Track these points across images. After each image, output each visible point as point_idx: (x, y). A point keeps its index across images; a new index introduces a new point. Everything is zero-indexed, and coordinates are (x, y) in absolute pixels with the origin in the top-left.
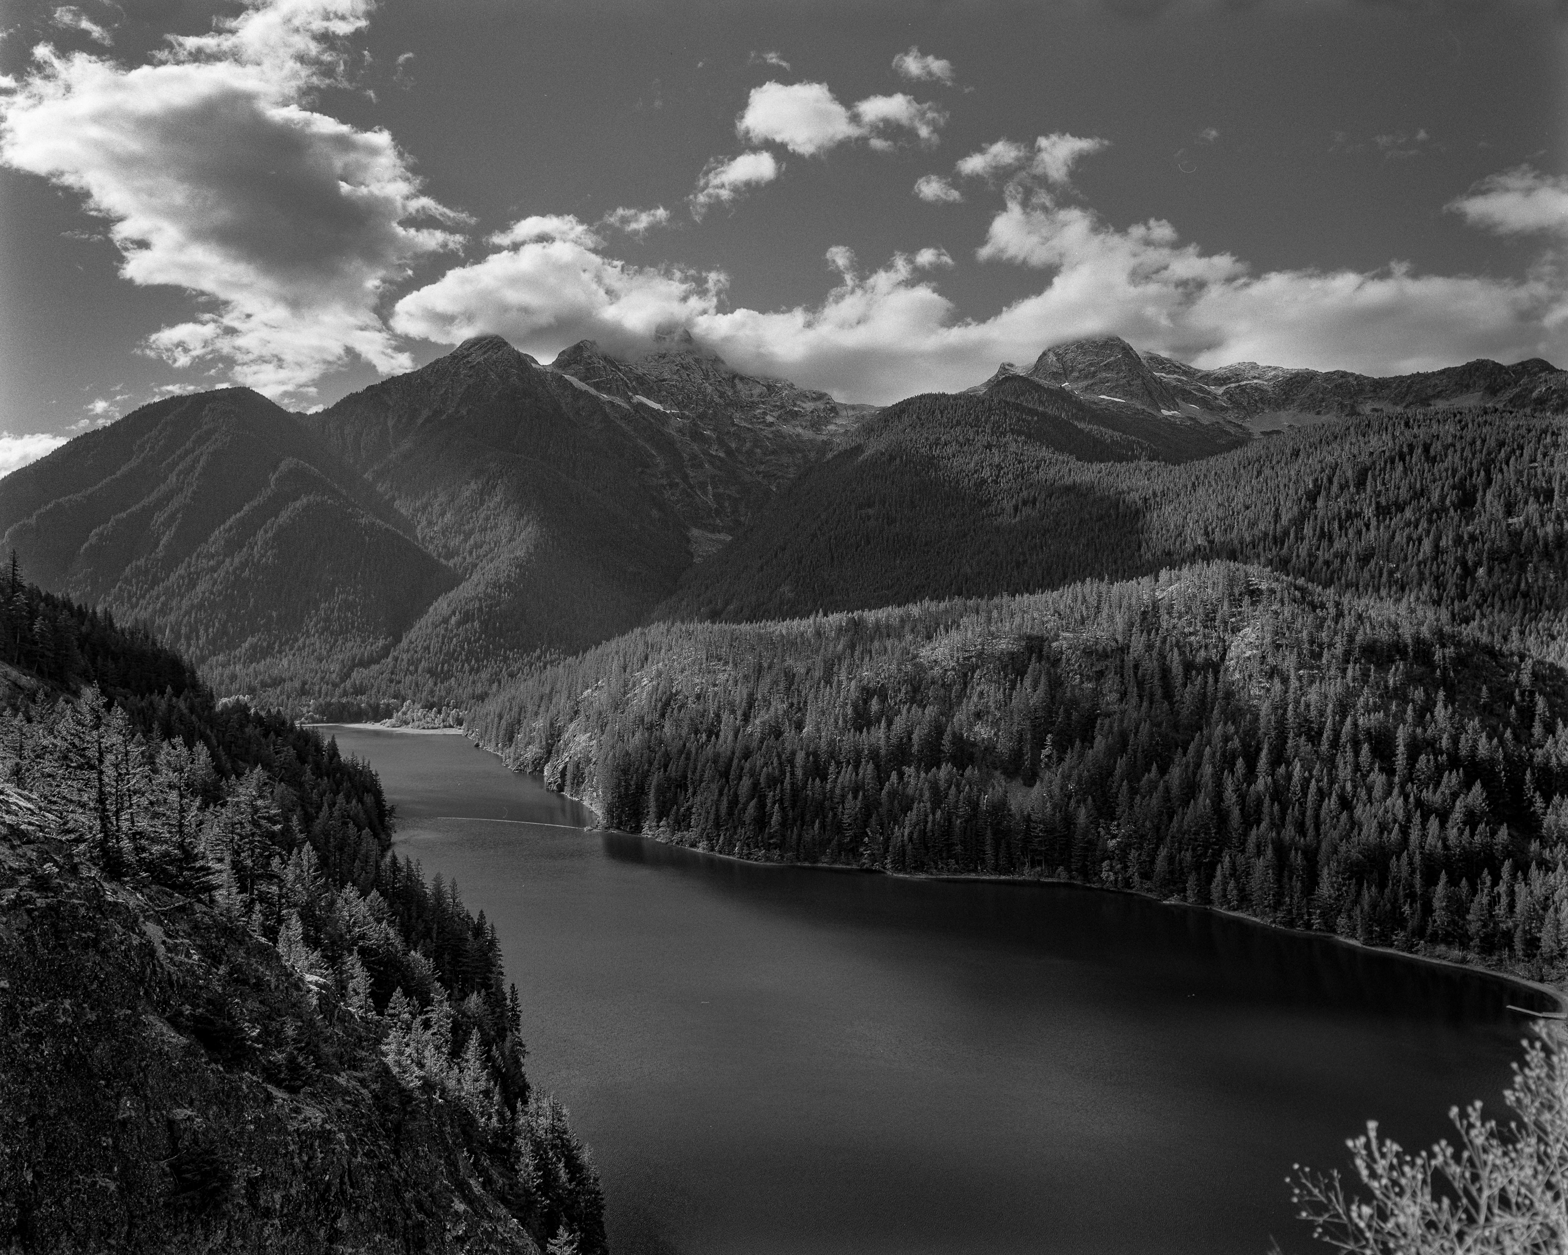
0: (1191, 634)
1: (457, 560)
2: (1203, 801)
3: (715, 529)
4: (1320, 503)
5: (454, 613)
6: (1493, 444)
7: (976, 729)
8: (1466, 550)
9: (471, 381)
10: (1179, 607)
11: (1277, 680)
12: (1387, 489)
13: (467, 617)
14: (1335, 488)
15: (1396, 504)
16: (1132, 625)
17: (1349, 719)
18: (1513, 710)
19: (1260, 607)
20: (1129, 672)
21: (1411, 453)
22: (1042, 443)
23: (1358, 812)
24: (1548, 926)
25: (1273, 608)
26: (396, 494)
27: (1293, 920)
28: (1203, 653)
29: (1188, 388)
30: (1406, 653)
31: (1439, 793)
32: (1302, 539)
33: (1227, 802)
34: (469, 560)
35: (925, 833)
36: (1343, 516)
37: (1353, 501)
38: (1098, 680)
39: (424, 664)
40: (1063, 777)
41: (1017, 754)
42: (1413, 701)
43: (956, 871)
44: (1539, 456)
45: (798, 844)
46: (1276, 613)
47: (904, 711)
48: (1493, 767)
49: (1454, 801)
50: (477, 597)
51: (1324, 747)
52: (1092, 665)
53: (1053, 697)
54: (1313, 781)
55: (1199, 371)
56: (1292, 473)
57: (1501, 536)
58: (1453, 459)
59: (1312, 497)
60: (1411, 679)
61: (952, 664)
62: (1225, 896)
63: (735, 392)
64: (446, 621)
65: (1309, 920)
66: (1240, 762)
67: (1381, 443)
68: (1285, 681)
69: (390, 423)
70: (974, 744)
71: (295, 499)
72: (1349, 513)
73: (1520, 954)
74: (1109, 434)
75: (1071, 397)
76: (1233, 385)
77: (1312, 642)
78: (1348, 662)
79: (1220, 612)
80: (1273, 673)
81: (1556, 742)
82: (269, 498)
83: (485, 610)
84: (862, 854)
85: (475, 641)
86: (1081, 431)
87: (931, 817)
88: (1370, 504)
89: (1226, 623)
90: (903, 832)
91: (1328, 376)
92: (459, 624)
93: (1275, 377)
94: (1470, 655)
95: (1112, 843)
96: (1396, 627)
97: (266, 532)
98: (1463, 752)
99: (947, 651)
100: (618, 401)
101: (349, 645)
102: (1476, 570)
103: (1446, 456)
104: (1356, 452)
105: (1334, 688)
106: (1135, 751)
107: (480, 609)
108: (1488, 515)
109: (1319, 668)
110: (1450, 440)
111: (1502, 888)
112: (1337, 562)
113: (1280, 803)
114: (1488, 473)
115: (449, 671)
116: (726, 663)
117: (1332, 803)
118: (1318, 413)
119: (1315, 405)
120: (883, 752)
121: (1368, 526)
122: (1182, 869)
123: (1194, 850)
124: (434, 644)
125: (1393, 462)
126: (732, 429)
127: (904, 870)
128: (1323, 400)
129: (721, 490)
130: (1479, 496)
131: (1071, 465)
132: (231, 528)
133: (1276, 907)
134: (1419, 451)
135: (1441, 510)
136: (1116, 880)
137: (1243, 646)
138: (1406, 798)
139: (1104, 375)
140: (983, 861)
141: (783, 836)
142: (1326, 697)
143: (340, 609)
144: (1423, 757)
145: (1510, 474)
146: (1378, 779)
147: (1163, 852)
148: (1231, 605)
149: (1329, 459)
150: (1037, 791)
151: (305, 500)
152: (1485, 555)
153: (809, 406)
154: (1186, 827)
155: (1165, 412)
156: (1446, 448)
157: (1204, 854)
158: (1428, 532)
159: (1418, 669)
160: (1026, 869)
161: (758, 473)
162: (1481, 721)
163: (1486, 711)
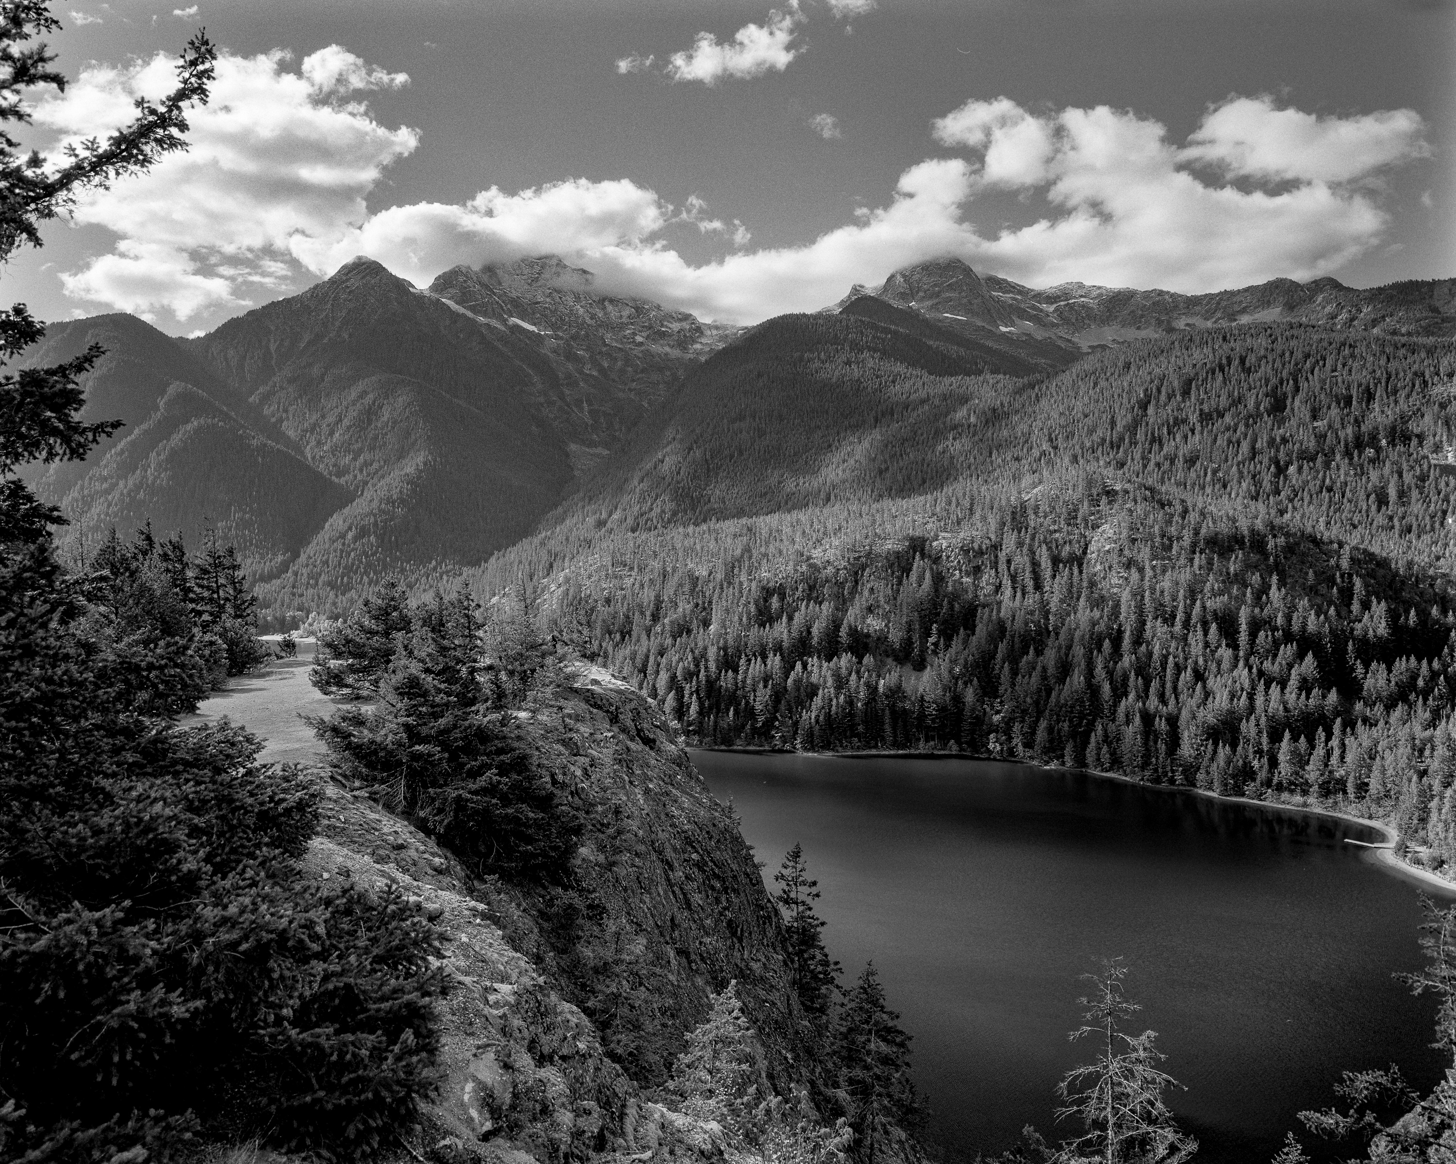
0: (1055, 531)
1: (348, 477)
2: (1077, 679)
3: (592, 444)
4: (1151, 410)
5: (350, 528)
6: (1300, 356)
7: (869, 621)
8: (1278, 451)
9: (351, 305)
10: (1044, 507)
11: (1133, 570)
12: (1209, 398)
13: (363, 532)
14: (1163, 397)
15: (1217, 410)
16: (1004, 524)
17: (1198, 602)
18: (1335, 590)
19: (1116, 506)
20: (1003, 567)
21: (1229, 365)
22: (896, 360)
23: (1210, 683)
24: (1376, 773)
25: (1128, 506)
26: (284, 415)
27: (1159, 777)
28: (1067, 548)
29: (1022, 306)
30: (1244, 543)
31: (1277, 664)
32: (1136, 444)
33: (1098, 678)
34: (359, 477)
35: (830, 716)
36: (1171, 422)
37: (1179, 409)
38: (975, 574)
39: (324, 578)
40: (951, 661)
41: (908, 643)
42: (1251, 585)
43: (858, 748)
44: (1340, 366)
45: (715, 730)
46: (1130, 511)
47: (803, 608)
48: (1320, 640)
49: (1290, 670)
50: (372, 513)
51: (1178, 628)
52: (969, 561)
53: (936, 591)
54: (1171, 658)
55: (1032, 290)
56: (1125, 384)
57: (1308, 437)
58: (1265, 369)
59: (1144, 406)
60: (1249, 566)
61: (844, 563)
62: (1098, 759)
63: (605, 314)
64: (343, 536)
65: (1173, 777)
66: (1107, 643)
67: (1202, 356)
68: (1141, 570)
69: (273, 347)
70: (868, 635)
71: (187, 421)
72: (1176, 419)
73: (1352, 796)
74: (954, 350)
75: (918, 315)
76: (1062, 303)
77: (1163, 536)
78: (1194, 552)
79: (1081, 511)
80: (1129, 565)
81: (1372, 617)
82: (159, 421)
83: (381, 524)
84: (774, 737)
85: (372, 555)
86: (930, 347)
87: (835, 700)
88: (1195, 411)
89: (1086, 520)
90: (810, 715)
91: (1147, 294)
92: (356, 539)
93: (1101, 295)
94: (1298, 544)
95: (996, 718)
96: (1234, 520)
97: (158, 455)
98: (1296, 627)
99: (838, 552)
100: (494, 323)
101: (249, 561)
102: (1287, 468)
103: (1259, 367)
104: (1181, 365)
105: (1185, 576)
106: (1013, 637)
107: (376, 524)
108: (1297, 418)
109: (1170, 559)
110: (1262, 352)
111: (1335, 742)
112: (1167, 464)
113: (1143, 678)
114: (1296, 381)
115: (348, 583)
116: (631, 569)
117: (1187, 676)
118: (1139, 328)
119: (1136, 320)
120: (785, 644)
121: (1193, 431)
122: (1060, 737)
123: (1071, 721)
124: (333, 559)
125: (1213, 373)
126: (604, 349)
127: (812, 749)
128: (1142, 316)
129: (596, 407)
130: (1289, 402)
131: (925, 379)
132: (122, 451)
133: (1144, 767)
134: (1236, 362)
135: (1256, 416)
136: (1002, 750)
137: (1102, 540)
138: (1250, 668)
139: (948, 295)
140: (883, 739)
141: (701, 723)
142: (1177, 584)
143: (237, 528)
144: (1262, 634)
145: (1315, 380)
146: (1225, 653)
147: (1043, 724)
148: (1090, 505)
149: (1157, 370)
150: (928, 674)
151: (195, 423)
152: (1295, 455)
153: (675, 326)
154: (1063, 701)
155: (1003, 329)
156: (1260, 359)
157: (1080, 725)
158: (1246, 435)
159: (1254, 557)
160: (921, 744)
161: (630, 390)
162: (1309, 600)
163: (1312, 591)
